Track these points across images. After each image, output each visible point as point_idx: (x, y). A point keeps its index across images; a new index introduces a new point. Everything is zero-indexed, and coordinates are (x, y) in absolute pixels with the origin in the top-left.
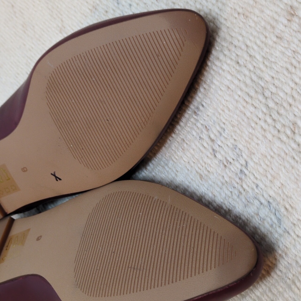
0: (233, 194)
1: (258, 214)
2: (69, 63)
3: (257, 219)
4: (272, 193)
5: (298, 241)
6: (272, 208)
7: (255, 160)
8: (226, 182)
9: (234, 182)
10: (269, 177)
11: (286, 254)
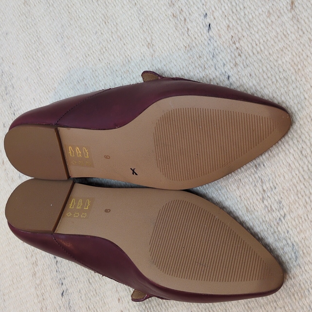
0: (269, 230)
1: (283, 249)
2: (187, 110)
3: (281, 252)
4: (297, 240)
5: (305, 273)
6: (294, 249)
7: (292, 216)
8: (266, 221)
9: (272, 223)
10: (298, 229)
11: (294, 278)
